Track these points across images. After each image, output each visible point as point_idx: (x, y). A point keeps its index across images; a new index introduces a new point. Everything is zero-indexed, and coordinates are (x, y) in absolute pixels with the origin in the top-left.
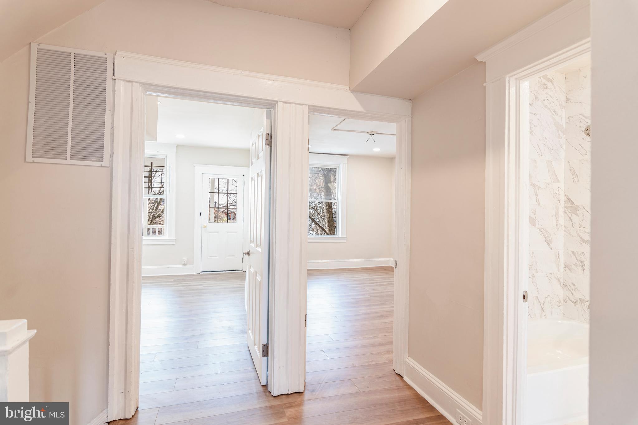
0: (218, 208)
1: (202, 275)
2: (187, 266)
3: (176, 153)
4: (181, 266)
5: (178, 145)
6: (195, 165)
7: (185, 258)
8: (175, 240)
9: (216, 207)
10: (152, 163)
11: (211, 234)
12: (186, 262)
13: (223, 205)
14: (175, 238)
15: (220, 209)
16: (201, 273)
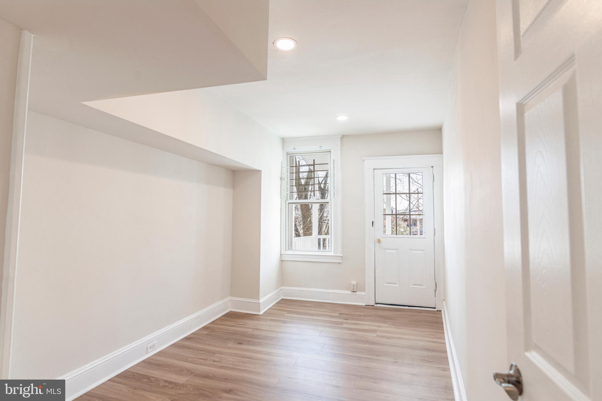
0: (396, 215)
1: (377, 309)
2: (358, 293)
3: (341, 145)
4: (349, 292)
5: (343, 136)
6: (363, 158)
7: (354, 282)
8: (342, 257)
9: (393, 214)
10: (314, 160)
11: (387, 251)
12: (355, 287)
13: (402, 211)
14: (341, 255)
15: (398, 216)
16: (375, 305)
